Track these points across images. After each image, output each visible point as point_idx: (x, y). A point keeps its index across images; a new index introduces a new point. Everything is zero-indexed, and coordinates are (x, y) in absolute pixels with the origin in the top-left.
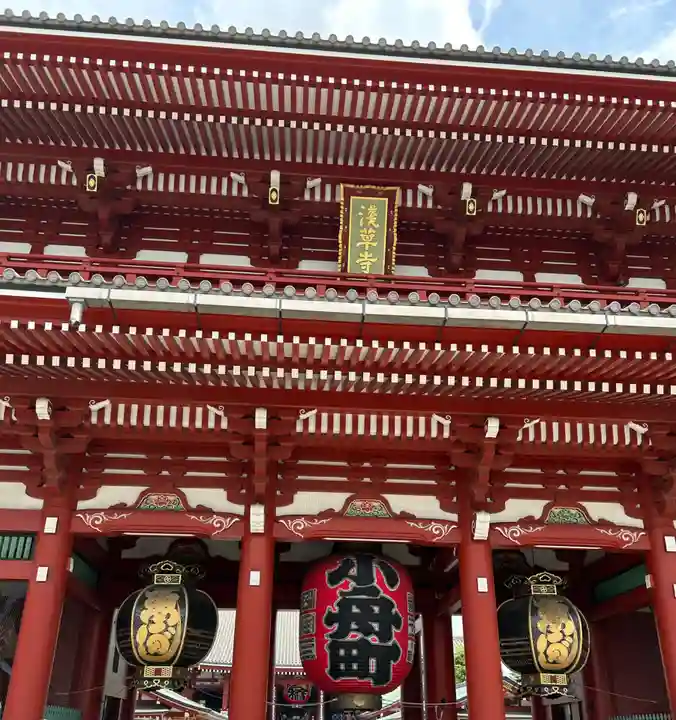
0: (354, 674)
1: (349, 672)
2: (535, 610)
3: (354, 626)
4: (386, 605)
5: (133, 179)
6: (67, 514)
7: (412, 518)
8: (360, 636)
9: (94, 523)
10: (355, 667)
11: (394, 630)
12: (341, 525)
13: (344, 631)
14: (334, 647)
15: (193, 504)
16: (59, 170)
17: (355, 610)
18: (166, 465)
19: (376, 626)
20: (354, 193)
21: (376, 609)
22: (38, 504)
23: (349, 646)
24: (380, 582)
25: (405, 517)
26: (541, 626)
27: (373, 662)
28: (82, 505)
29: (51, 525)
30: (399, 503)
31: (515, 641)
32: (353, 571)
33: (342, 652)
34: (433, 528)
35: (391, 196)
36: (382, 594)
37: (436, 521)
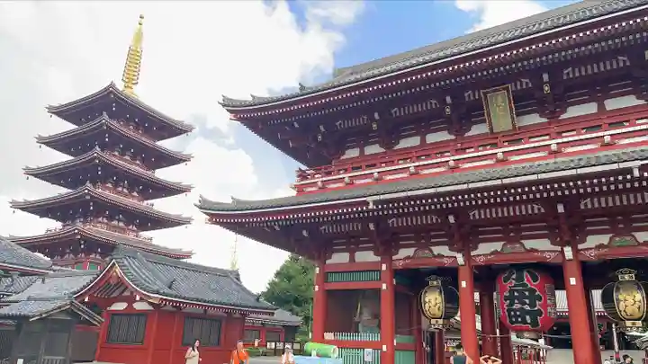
0: (520, 322)
1: (517, 322)
2: (618, 289)
3: (516, 301)
4: (532, 291)
5: (392, 115)
6: (390, 261)
7: (537, 251)
8: (519, 306)
9: (400, 265)
10: (520, 320)
11: (537, 302)
12: (502, 257)
13: (512, 304)
14: (509, 311)
15: (436, 253)
16: (363, 119)
17: (516, 294)
18: (423, 238)
19: (527, 301)
20: (488, 93)
21: (527, 293)
22: (379, 259)
23: (515, 311)
24: (528, 280)
25: (533, 250)
26: (620, 297)
27: (528, 317)
28: (394, 258)
29: (384, 267)
30: (529, 244)
31: (609, 305)
32: (514, 276)
33: (512, 313)
34: (547, 255)
35: (507, 89)
36: (529, 286)
37: (548, 251)
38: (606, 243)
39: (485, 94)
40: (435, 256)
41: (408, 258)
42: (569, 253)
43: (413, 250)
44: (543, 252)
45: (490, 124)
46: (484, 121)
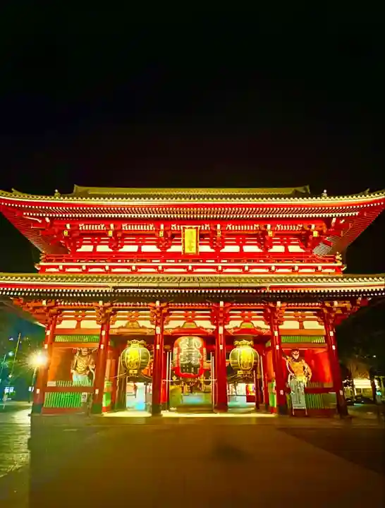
6: (108, 330)
7: (203, 328)
9: (115, 332)
11: (199, 359)
15: (141, 326)
16: (101, 226)
18: (133, 315)
22: (100, 327)
24: (195, 346)
25: (201, 328)
27: (192, 369)
28: (111, 327)
29: (104, 333)
30: (199, 323)
33: (184, 366)
34: (209, 331)
35: (197, 228)
36: (195, 349)
37: (210, 329)
38: (239, 326)
39: (184, 228)
40: (140, 328)
41: (122, 327)
42: (221, 331)
43: (126, 321)
44: (206, 329)
45: (184, 247)
46: (180, 244)
